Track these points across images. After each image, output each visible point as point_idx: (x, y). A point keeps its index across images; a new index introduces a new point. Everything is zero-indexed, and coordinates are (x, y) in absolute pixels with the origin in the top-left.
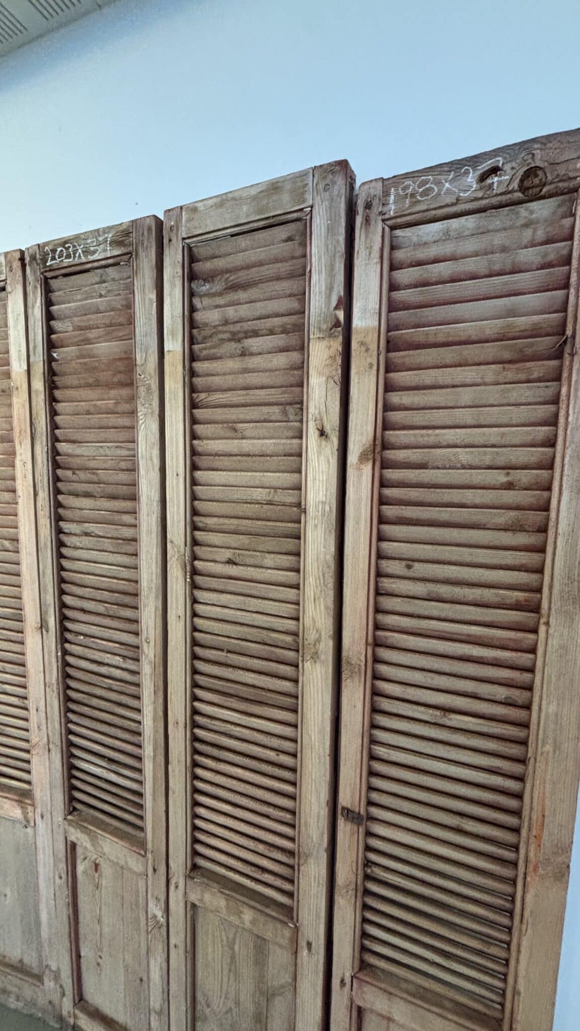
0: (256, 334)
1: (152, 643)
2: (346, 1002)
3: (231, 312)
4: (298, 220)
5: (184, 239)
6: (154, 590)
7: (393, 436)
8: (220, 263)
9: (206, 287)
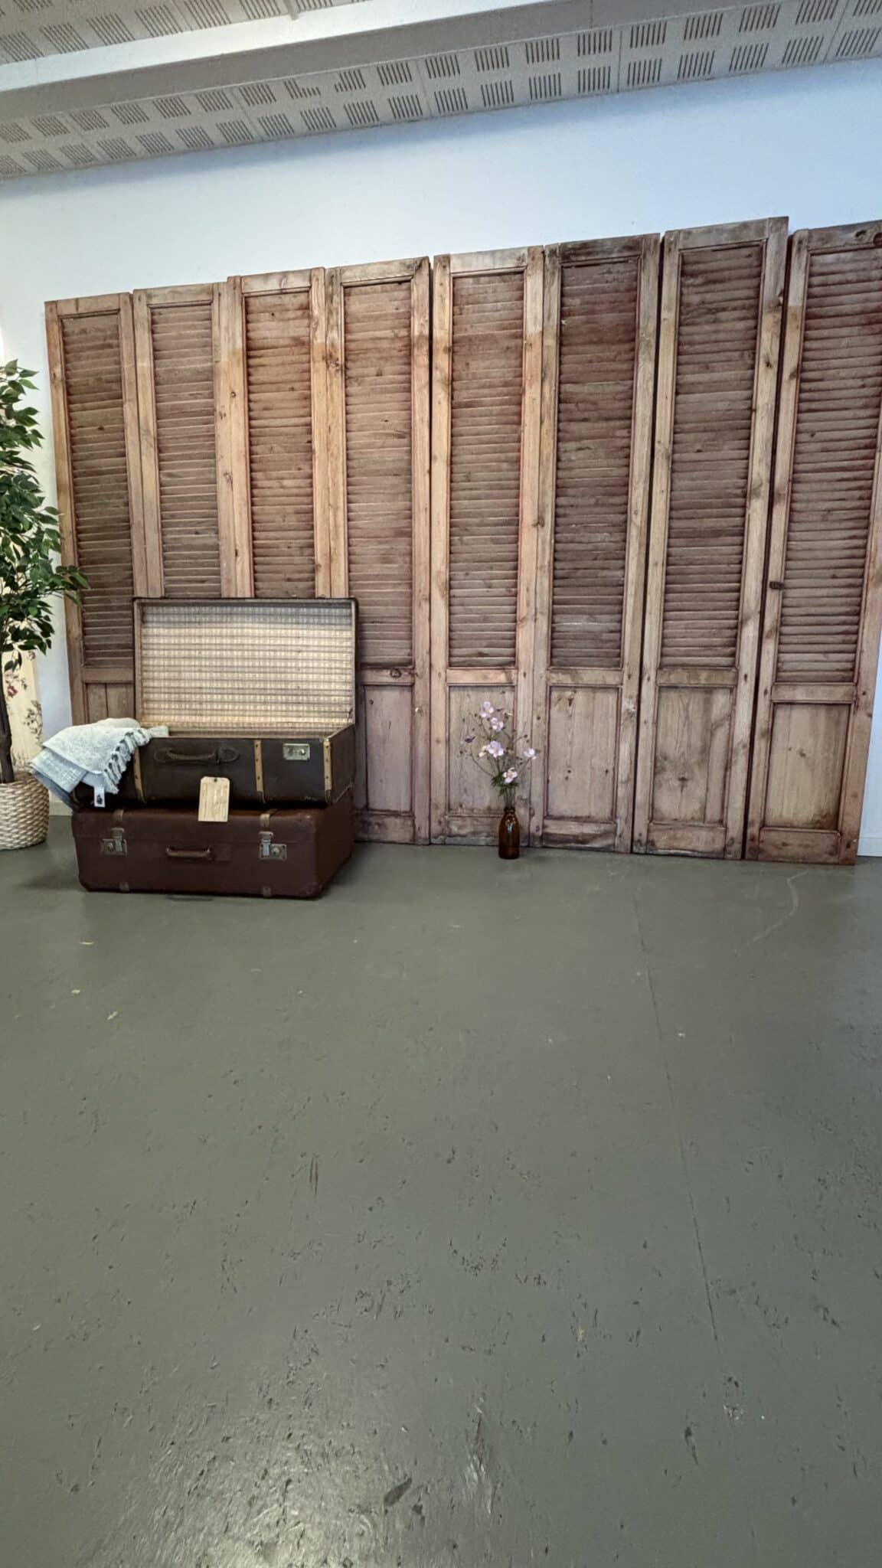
0: (724, 309)
1: (640, 513)
2: (768, 703)
3: (709, 297)
4: (757, 245)
5: (680, 250)
6: (644, 477)
7: (807, 365)
8: (702, 267)
9: (691, 281)
